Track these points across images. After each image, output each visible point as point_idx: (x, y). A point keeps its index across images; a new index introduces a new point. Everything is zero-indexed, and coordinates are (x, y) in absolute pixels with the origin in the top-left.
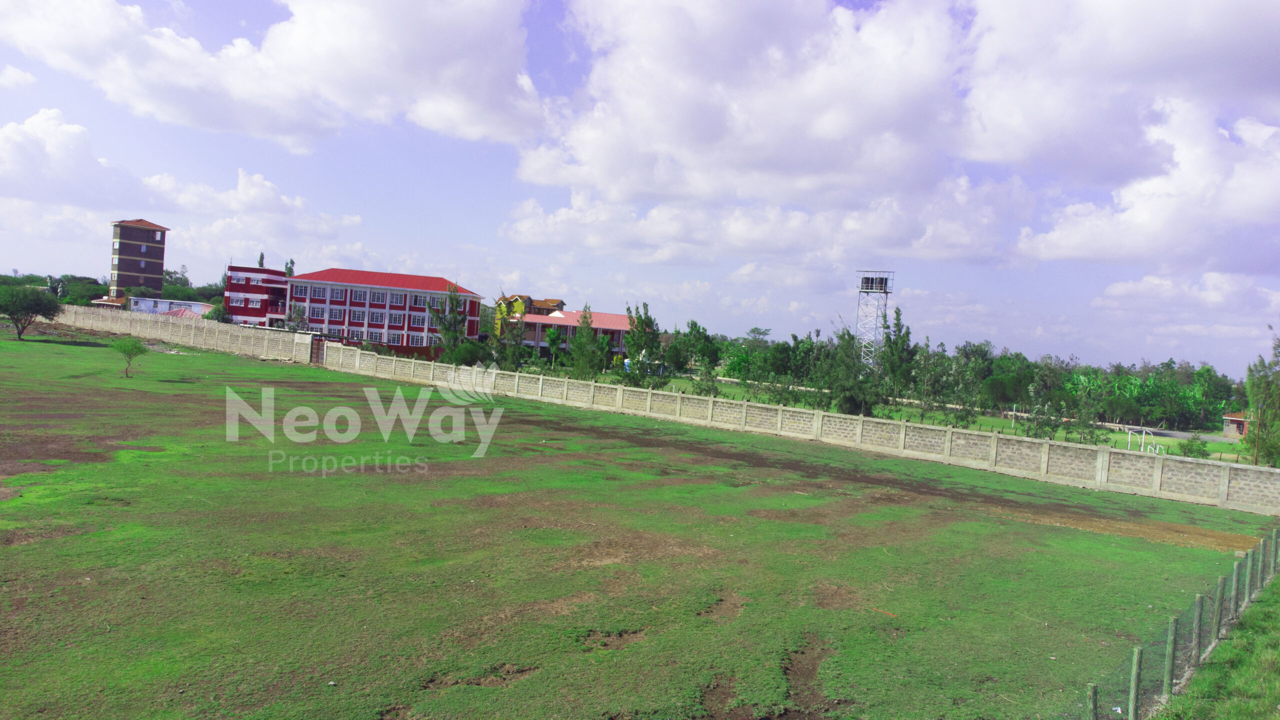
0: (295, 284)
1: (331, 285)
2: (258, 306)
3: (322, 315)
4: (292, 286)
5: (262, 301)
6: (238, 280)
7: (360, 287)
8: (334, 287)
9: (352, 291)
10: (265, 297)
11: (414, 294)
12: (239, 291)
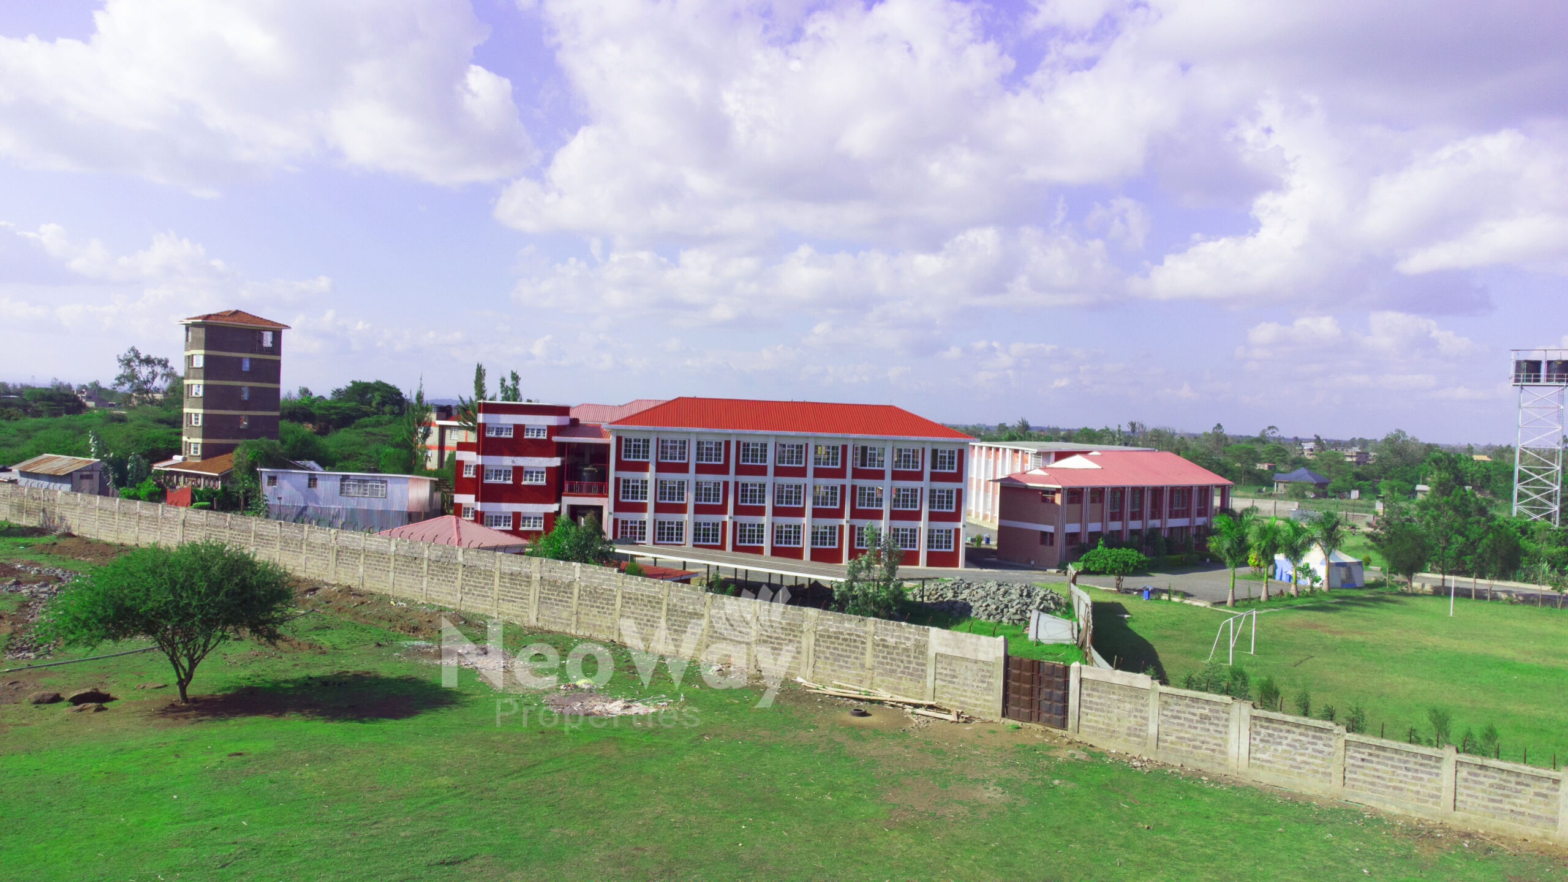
0: (625, 436)
1: (697, 433)
2: (542, 482)
3: (681, 495)
4: (619, 439)
5: (549, 470)
6: (499, 430)
7: (754, 436)
8: (702, 438)
9: (738, 443)
10: (556, 462)
11: (860, 445)
12: (501, 453)
